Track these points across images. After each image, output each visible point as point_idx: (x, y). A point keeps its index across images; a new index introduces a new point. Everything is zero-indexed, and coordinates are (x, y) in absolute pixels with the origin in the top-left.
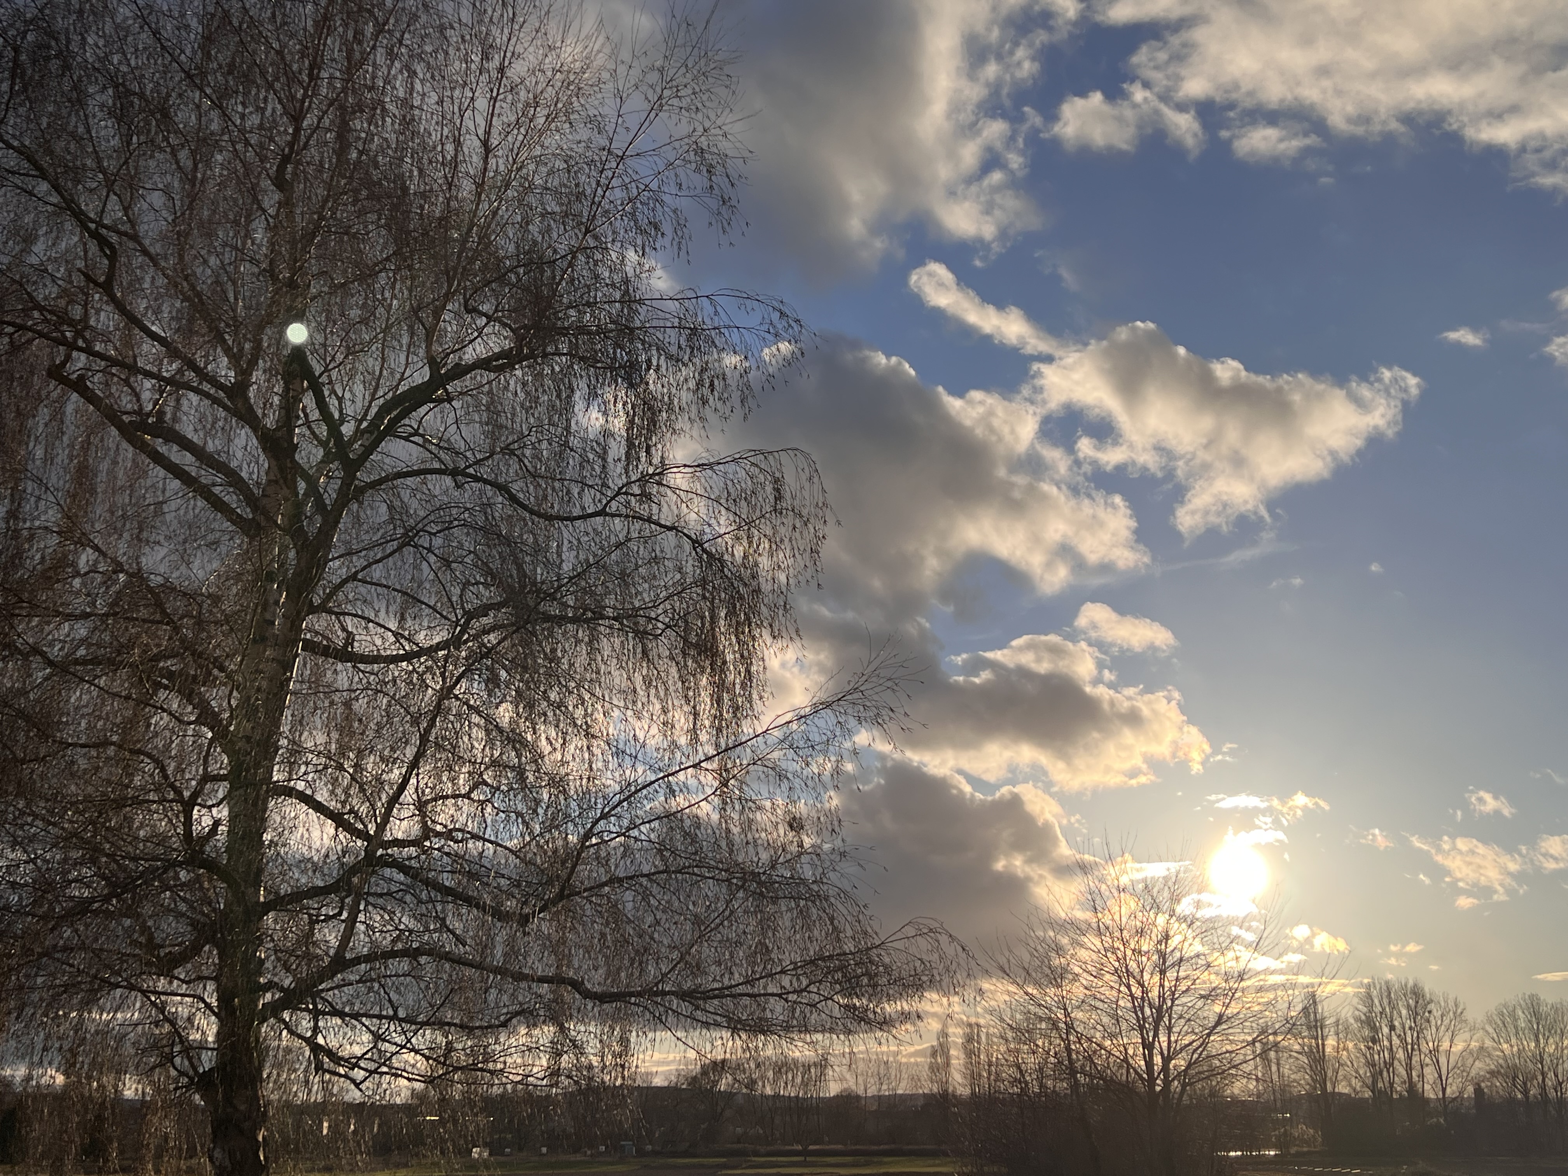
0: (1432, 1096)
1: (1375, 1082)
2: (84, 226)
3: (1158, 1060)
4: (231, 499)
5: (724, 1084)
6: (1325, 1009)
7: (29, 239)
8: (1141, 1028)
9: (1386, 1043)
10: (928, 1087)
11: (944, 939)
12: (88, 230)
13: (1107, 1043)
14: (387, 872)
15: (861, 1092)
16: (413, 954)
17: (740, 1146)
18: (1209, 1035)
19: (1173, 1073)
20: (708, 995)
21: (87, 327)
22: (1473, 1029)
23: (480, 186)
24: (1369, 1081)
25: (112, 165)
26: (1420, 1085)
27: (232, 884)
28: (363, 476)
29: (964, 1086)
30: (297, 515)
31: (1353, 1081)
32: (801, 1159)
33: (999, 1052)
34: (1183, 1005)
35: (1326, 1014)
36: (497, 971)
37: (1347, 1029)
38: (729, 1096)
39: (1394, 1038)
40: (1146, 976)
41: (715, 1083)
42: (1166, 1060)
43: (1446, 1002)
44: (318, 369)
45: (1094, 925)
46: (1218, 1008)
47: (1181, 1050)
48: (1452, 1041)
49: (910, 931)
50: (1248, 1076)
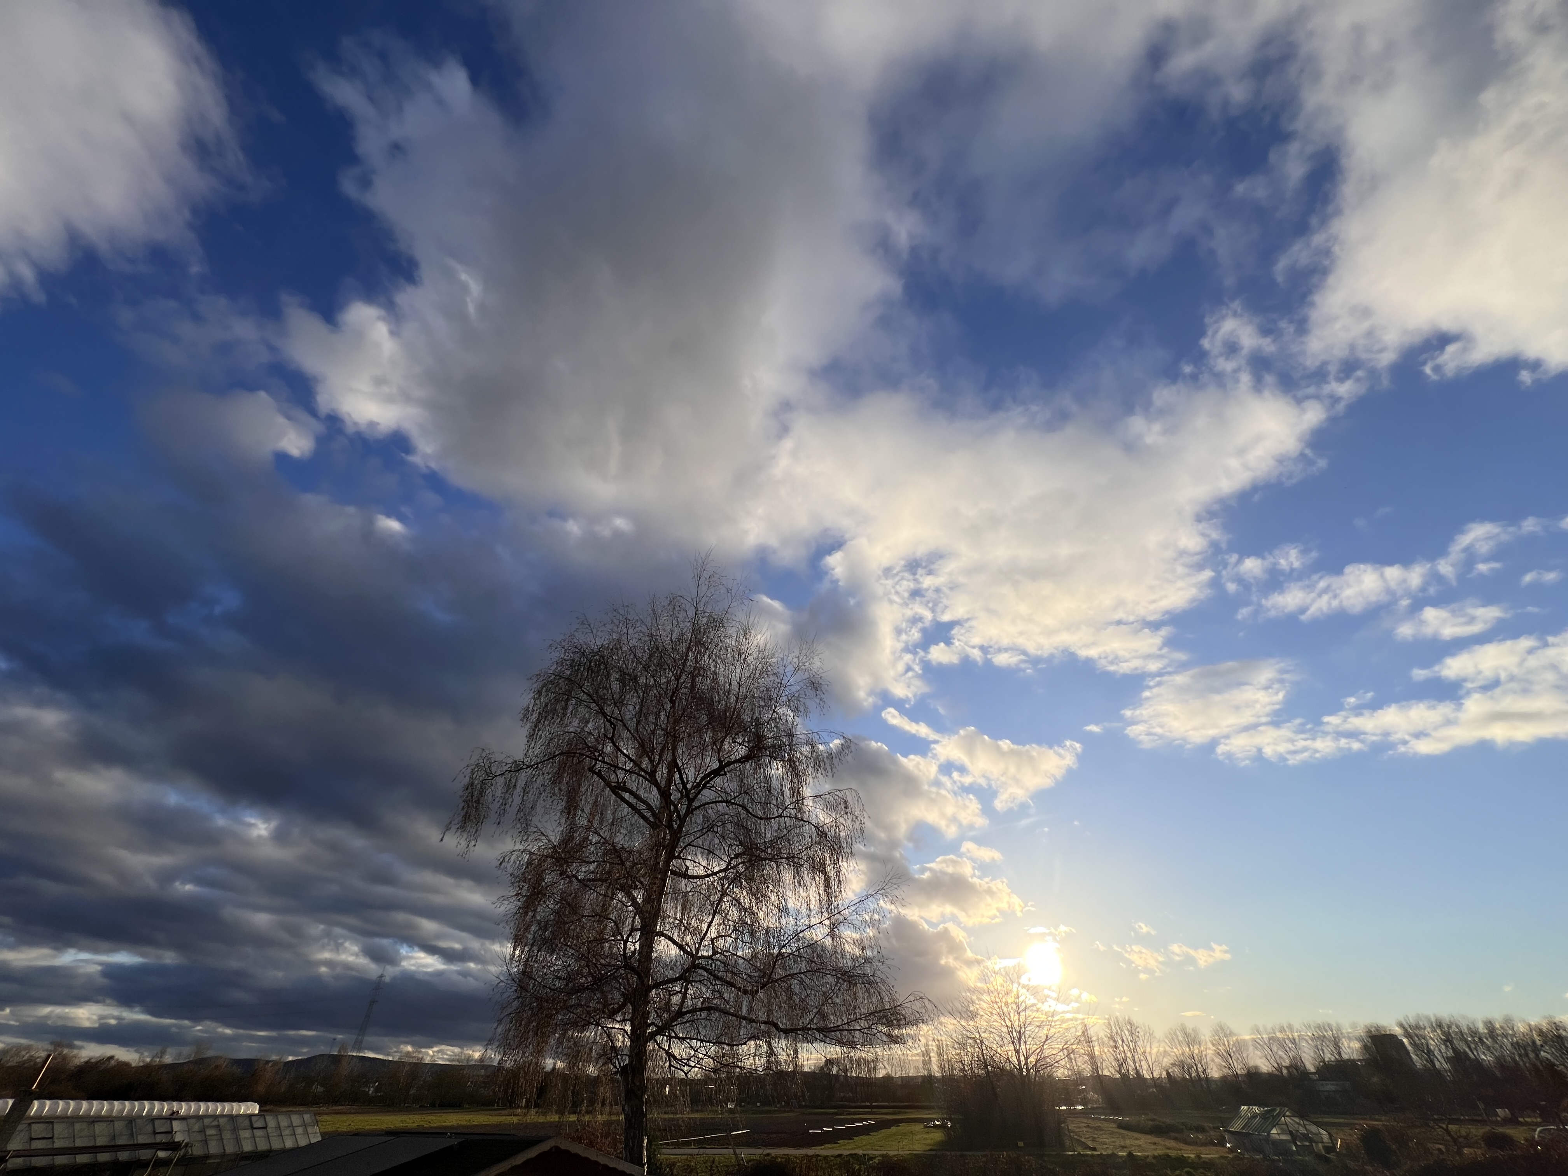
0: (1148, 1077)
1: (1120, 1069)
2: (605, 717)
3: (1022, 1059)
4: (648, 814)
5: (834, 1070)
6: (1091, 1032)
7: (588, 722)
8: (1013, 1042)
9: (1122, 1049)
10: (923, 1073)
11: (926, 1001)
12: (607, 719)
13: (999, 1050)
14: (700, 971)
15: (893, 1075)
16: (709, 1009)
17: (842, 1103)
18: (1043, 1046)
19: (1030, 1066)
20: (830, 1030)
21: (603, 752)
22: (1159, 1041)
23: (737, 698)
24: (1118, 1069)
25: (616, 696)
26: (1141, 1071)
27: (640, 977)
28: (696, 804)
29: (939, 1072)
30: (670, 820)
31: (1110, 1069)
32: (870, 1110)
33: (952, 1053)
34: (1030, 1031)
35: (1092, 1035)
36: (744, 1018)
37: (1103, 1043)
38: (837, 1076)
39: (1125, 1046)
40: (1012, 1015)
41: (830, 1070)
42: (1026, 1059)
43: (1145, 1027)
44: (680, 765)
45: (986, 990)
46: (1045, 1032)
47: (1032, 1053)
48: (1151, 1047)
49: (911, 998)
50: (1063, 1067)
